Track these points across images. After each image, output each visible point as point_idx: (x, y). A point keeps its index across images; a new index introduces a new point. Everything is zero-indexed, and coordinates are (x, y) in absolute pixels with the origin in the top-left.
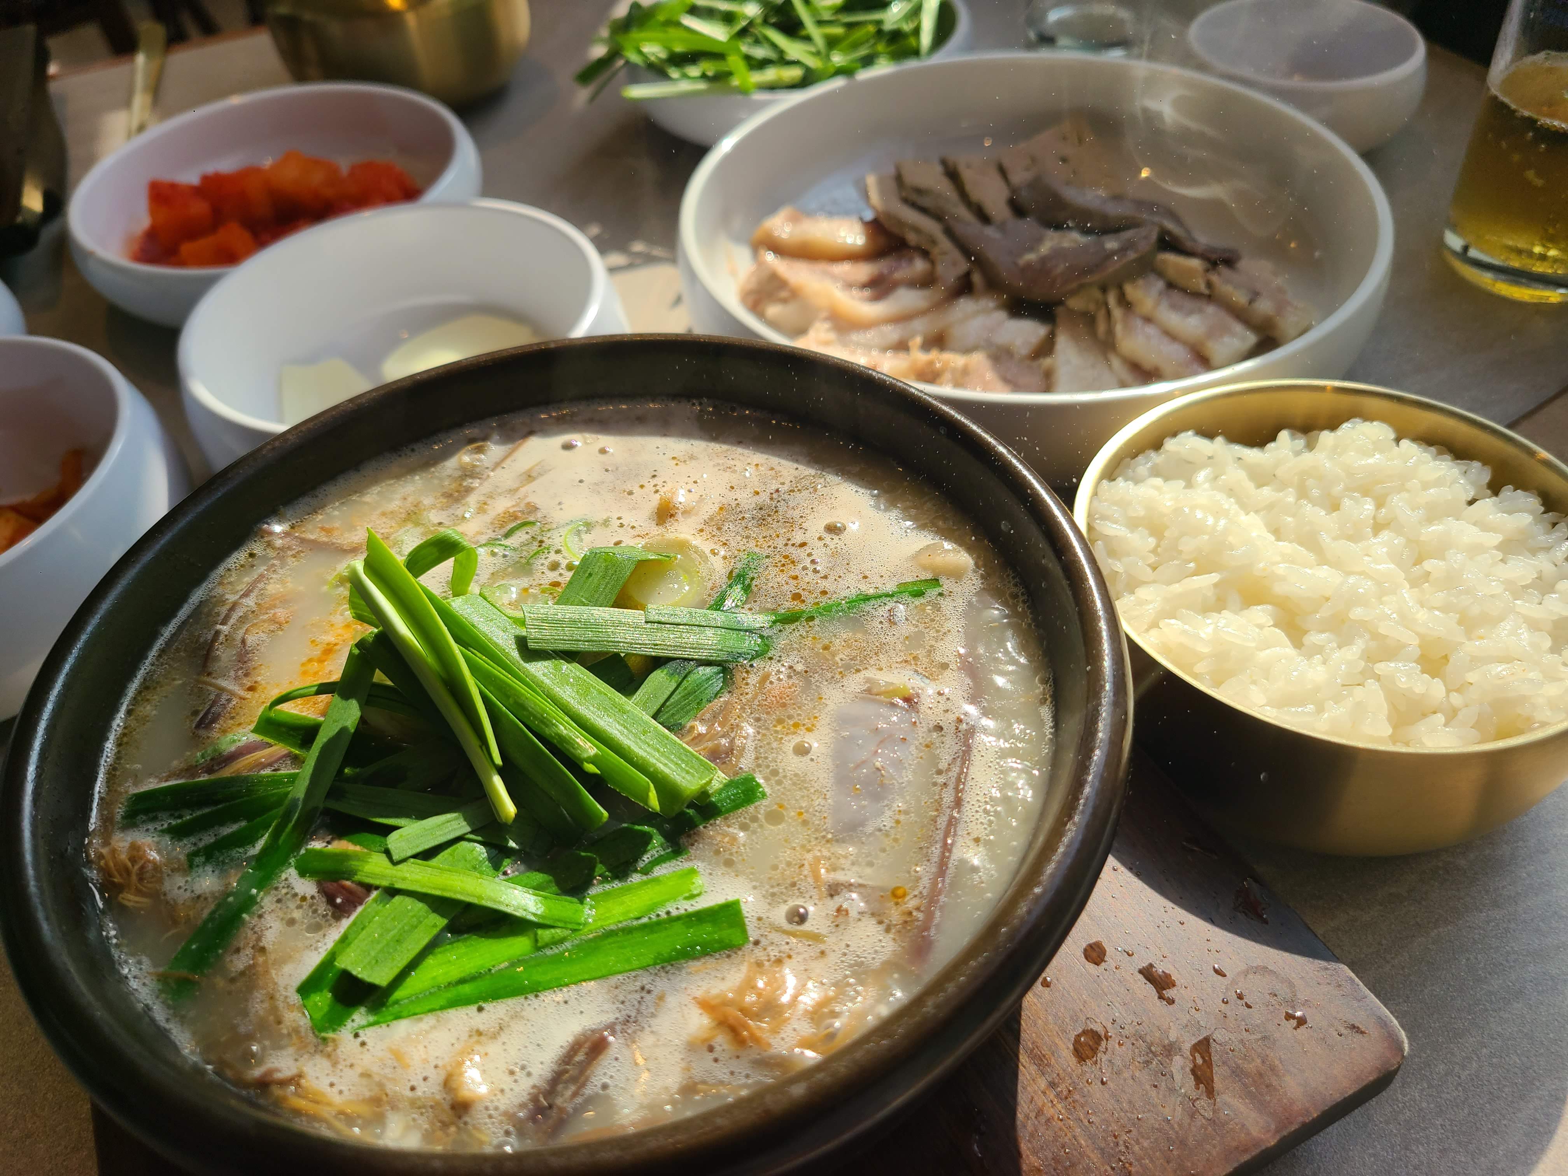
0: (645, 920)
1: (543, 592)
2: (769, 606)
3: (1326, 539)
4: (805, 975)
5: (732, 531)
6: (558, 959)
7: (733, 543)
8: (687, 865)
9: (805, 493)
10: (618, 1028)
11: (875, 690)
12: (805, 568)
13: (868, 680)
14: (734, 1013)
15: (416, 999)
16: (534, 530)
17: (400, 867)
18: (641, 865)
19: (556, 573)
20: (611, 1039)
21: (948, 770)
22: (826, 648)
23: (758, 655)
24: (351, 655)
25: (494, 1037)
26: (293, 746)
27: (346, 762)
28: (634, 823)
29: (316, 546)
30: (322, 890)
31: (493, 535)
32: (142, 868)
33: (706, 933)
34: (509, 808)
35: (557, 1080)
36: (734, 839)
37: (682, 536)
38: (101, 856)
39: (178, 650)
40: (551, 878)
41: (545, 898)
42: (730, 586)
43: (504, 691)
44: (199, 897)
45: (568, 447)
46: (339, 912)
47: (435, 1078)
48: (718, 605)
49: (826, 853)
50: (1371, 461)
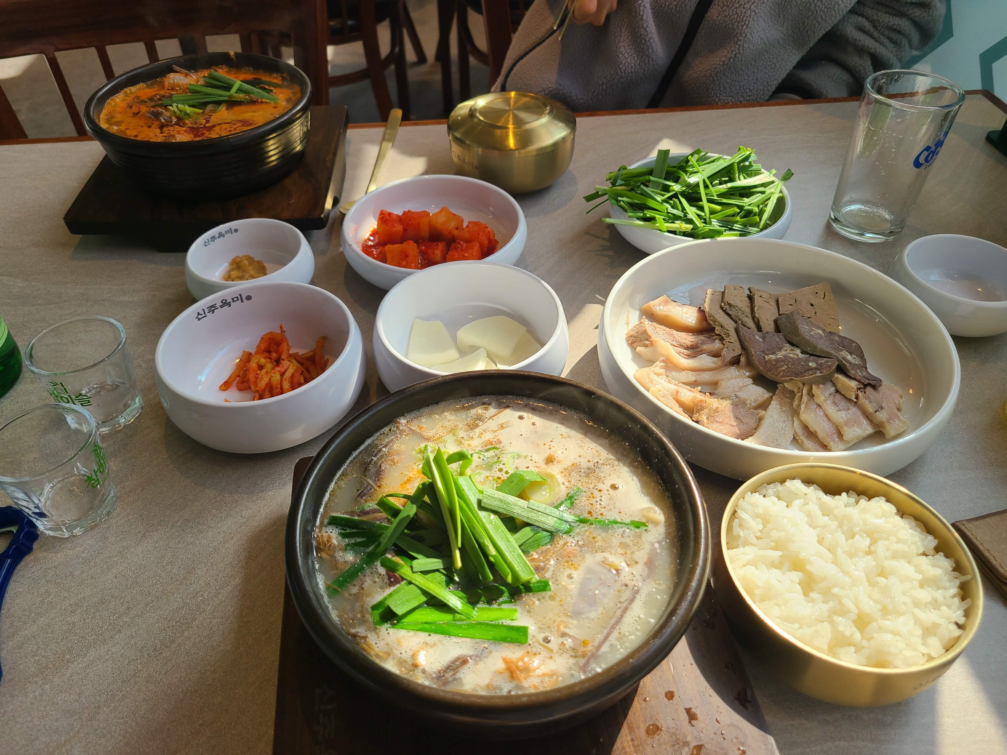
0: (493, 623)
1: (494, 480)
2: (578, 513)
3: (839, 551)
4: (543, 662)
5: (575, 476)
6: (460, 627)
7: (573, 481)
8: (514, 607)
9: (609, 466)
10: (473, 657)
11: (606, 563)
12: (597, 502)
13: (605, 557)
14: (513, 667)
15: (409, 624)
16: (497, 452)
17: (415, 574)
18: (498, 601)
19: (500, 473)
20: (470, 660)
21: (623, 602)
22: (594, 538)
23: (567, 533)
24: (418, 487)
25: (432, 647)
26: (389, 515)
27: (406, 528)
28: (501, 585)
29: (414, 432)
30: (387, 574)
31: (481, 449)
32: (330, 545)
33: (514, 635)
34: (459, 564)
35: (448, 668)
36: (534, 603)
37: (553, 473)
38: (318, 536)
39: (357, 462)
40: (465, 596)
41: (462, 603)
42: (566, 500)
43: (469, 520)
44: (346, 562)
45: (521, 418)
46: (391, 584)
47: (410, 653)
48: (557, 507)
49: (565, 620)
50: (878, 521)
